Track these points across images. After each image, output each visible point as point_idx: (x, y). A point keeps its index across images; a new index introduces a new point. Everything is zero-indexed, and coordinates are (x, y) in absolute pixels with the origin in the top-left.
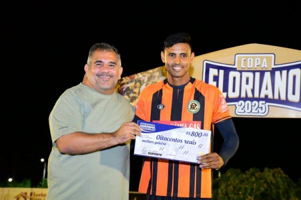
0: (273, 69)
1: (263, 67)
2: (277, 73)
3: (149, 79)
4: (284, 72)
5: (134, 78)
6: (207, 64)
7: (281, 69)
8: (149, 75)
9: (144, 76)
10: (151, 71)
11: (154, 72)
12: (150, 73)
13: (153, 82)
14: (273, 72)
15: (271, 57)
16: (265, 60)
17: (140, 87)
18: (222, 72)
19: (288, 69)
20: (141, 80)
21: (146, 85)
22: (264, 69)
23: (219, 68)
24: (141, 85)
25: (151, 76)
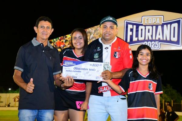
0: (162, 24)
1: (157, 23)
2: (165, 26)
3: (95, 31)
4: (169, 25)
5: (87, 31)
6: (126, 22)
7: (167, 24)
8: (95, 29)
9: (92, 30)
10: (96, 27)
11: (97, 27)
12: (95, 28)
13: (97, 33)
14: (162, 25)
15: (162, 17)
16: (158, 19)
17: (90, 36)
18: (135, 26)
19: (171, 23)
20: (91, 32)
21: (93, 35)
22: (158, 24)
23: (133, 24)
24: (91, 35)
25: (96, 30)
